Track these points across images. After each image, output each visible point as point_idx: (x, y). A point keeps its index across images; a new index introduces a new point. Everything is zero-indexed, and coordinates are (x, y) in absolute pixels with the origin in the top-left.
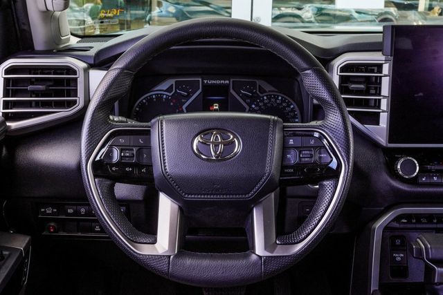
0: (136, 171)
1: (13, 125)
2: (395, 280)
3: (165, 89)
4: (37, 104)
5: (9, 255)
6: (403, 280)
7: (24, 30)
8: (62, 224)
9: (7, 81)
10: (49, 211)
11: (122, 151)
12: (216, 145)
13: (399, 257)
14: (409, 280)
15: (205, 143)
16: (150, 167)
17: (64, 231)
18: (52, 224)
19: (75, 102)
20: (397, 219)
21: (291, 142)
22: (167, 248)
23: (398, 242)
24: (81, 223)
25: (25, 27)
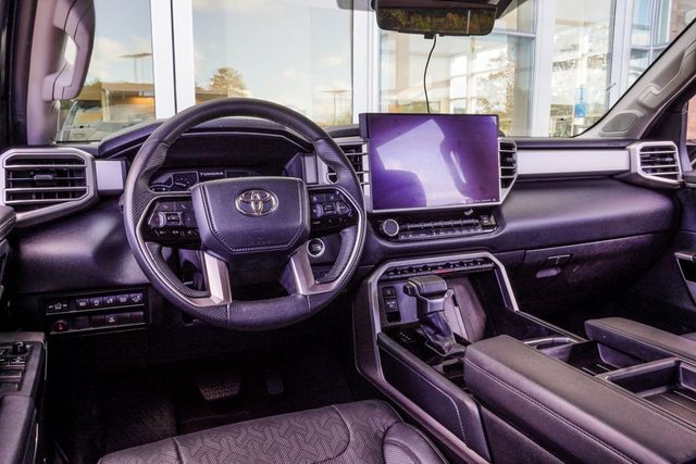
0: (183, 234)
1: (20, 216)
2: (393, 324)
3: (163, 181)
4: (39, 195)
5: (32, 348)
6: (398, 323)
7: (19, 123)
8: (72, 320)
9: (8, 171)
10: (58, 307)
11: (167, 215)
12: (256, 203)
13: (391, 304)
14: (402, 322)
15: (246, 203)
16: (195, 229)
17: (74, 327)
18: (61, 321)
19: (84, 192)
20: (386, 273)
21: (315, 199)
22: (222, 298)
23: (389, 292)
24: (94, 317)
25: (20, 120)
